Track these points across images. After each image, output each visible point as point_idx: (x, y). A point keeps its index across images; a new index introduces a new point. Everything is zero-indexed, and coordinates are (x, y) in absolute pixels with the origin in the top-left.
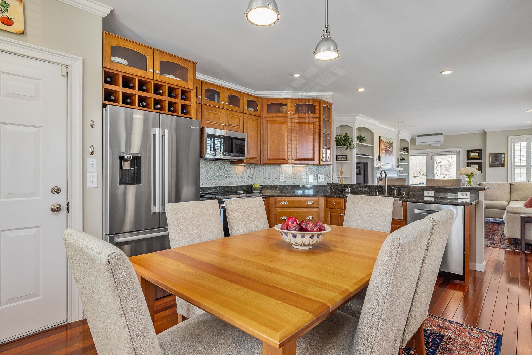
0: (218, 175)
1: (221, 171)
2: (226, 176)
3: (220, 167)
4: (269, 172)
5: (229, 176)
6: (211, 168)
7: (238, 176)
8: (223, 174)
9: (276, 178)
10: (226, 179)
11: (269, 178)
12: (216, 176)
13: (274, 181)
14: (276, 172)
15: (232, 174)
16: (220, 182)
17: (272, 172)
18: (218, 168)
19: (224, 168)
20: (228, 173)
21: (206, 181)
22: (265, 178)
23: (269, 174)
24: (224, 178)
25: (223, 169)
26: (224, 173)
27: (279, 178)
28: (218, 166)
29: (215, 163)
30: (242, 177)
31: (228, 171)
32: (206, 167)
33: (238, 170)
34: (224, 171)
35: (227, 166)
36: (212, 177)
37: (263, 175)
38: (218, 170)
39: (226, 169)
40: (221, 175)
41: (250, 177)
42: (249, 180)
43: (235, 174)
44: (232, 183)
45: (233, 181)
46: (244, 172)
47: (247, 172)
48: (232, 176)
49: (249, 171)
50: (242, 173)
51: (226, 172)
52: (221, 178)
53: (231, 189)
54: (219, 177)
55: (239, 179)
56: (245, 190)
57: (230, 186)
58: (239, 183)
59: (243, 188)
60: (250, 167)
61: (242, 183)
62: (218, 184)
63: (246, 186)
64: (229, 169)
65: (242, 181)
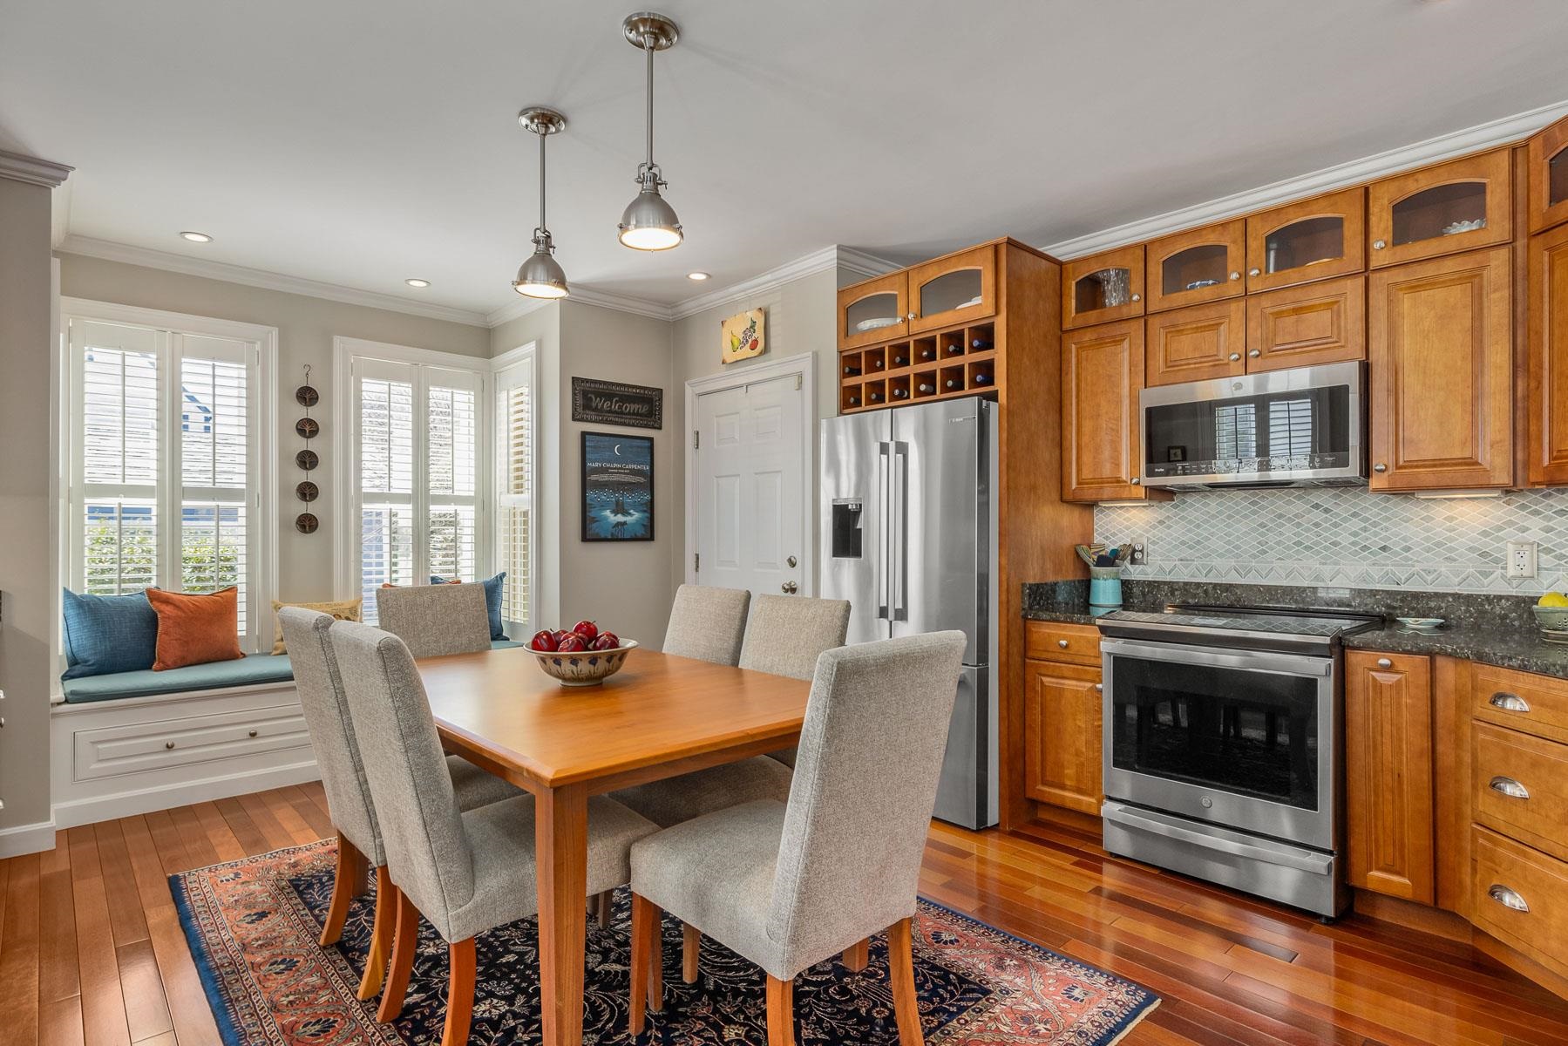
0: (1317, 543)
1: (1336, 525)
2: (1365, 548)
3: (1327, 511)
5: (1384, 549)
6: (1280, 516)
7: (1451, 549)
8: (1345, 539)
10: (1364, 559)
12: (1308, 548)
15: (1405, 539)
16: (1327, 570)
18: (1317, 516)
19: (1355, 515)
20: (1376, 534)
21: (1257, 562)
24: (1355, 553)
25: (1345, 520)
26: (1355, 534)
28: (1317, 506)
29: (1299, 498)
30: (1484, 554)
31: (1375, 524)
32: (1254, 512)
33: (1450, 519)
34: (1355, 525)
35: (1375, 504)
36: (1288, 548)
38: (1317, 525)
39: (1366, 520)
40: (1335, 544)
41: (1555, 557)
42: (1546, 569)
43: (1427, 539)
44: (1403, 578)
45: (1414, 569)
46: (1500, 529)
47: (1524, 530)
48: (1407, 549)
49: (1550, 524)
50: (1485, 534)
51: (1365, 529)
52: (1337, 554)
53: (1389, 602)
54: (1326, 548)
55: (1455, 560)
56: (1503, 617)
57: (1383, 591)
58: (1457, 580)
59: (1483, 605)
60: (1552, 506)
61: (1486, 582)
62: (1317, 578)
63: (1508, 598)
64: (1387, 519)
65: (1486, 574)
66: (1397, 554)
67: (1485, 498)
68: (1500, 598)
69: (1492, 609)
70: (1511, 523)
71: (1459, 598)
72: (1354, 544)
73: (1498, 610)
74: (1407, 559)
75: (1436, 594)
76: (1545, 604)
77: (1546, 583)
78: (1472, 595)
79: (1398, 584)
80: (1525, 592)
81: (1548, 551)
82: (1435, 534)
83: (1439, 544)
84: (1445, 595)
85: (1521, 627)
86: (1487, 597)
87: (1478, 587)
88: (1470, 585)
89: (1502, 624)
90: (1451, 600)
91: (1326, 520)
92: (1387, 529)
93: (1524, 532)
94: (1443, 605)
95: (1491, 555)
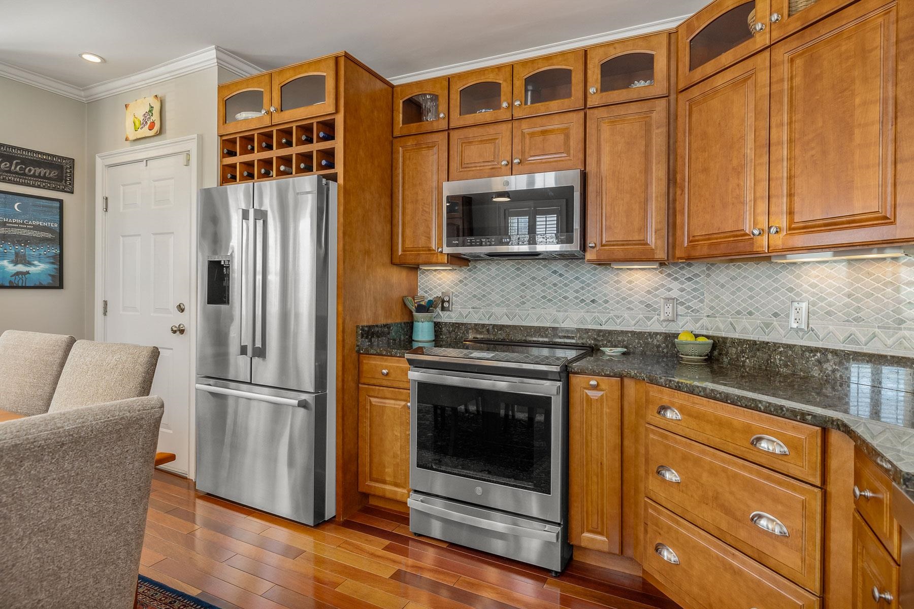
0: (555, 297)
1: (566, 285)
2: (582, 301)
3: (561, 275)
4: (751, 289)
5: (593, 301)
6: (534, 278)
7: (630, 302)
8: (571, 295)
9: (776, 315)
10: (582, 308)
11: (750, 313)
12: (550, 300)
13: (767, 325)
14: (777, 289)
15: (605, 295)
16: (561, 315)
17: (763, 289)
18: (555, 279)
19: (577, 278)
20: (589, 291)
21: (519, 310)
22: (739, 313)
23: (751, 297)
24: (577, 304)
25: (571, 282)
26: (577, 291)
27: (788, 316)
28: (555, 272)
29: (545, 266)
30: (648, 306)
31: (588, 285)
32: (518, 276)
33: (630, 282)
34: (577, 285)
35: (588, 272)
36: (538, 300)
37: (733, 301)
38: (555, 285)
39: (583, 282)
40: (565, 298)
41: (686, 308)
42: (681, 315)
43: (618, 295)
44: (604, 321)
45: (610, 315)
46: (657, 289)
47: (670, 290)
48: (606, 302)
49: (683, 286)
50: (649, 292)
51: (582, 288)
52: (566, 305)
53: (596, 337)
54: (560, 301)
55: (633, 309)
56: (658, 346)
57: (593, 330)
58: (633, 322)
59: (647, 339)
60: (684, 275)
61: (649, 323)
62: (555, 321)
63: (660, 334)
64: (595, 282)
65: (649, 319)
66: (600, 305)
67: (649, 269)
68: (656, 334)
69: (652, 341)
70: (663, 286)
71: (634, 334)
72: (576, 298)
73: (655, 342)
74: (606, 308)
75: (622, 331)
76: (682, 338)
77: (681, 324)
78: (641, 332)
79: (601, 325)
80: (669, 330)
81: (682, 304)
82: (622, 292)
83: (624, 299)
84: (627, 332)
85: (667, 353)
86: (650, 333)
87: (645, 327)
88: (640, 326)
89: (658, 351)
90: (630, 335)
91: (560, 282)
92: (595, 288)
93: (669, 291)
94: (626, 339)
95: (652, 306)
